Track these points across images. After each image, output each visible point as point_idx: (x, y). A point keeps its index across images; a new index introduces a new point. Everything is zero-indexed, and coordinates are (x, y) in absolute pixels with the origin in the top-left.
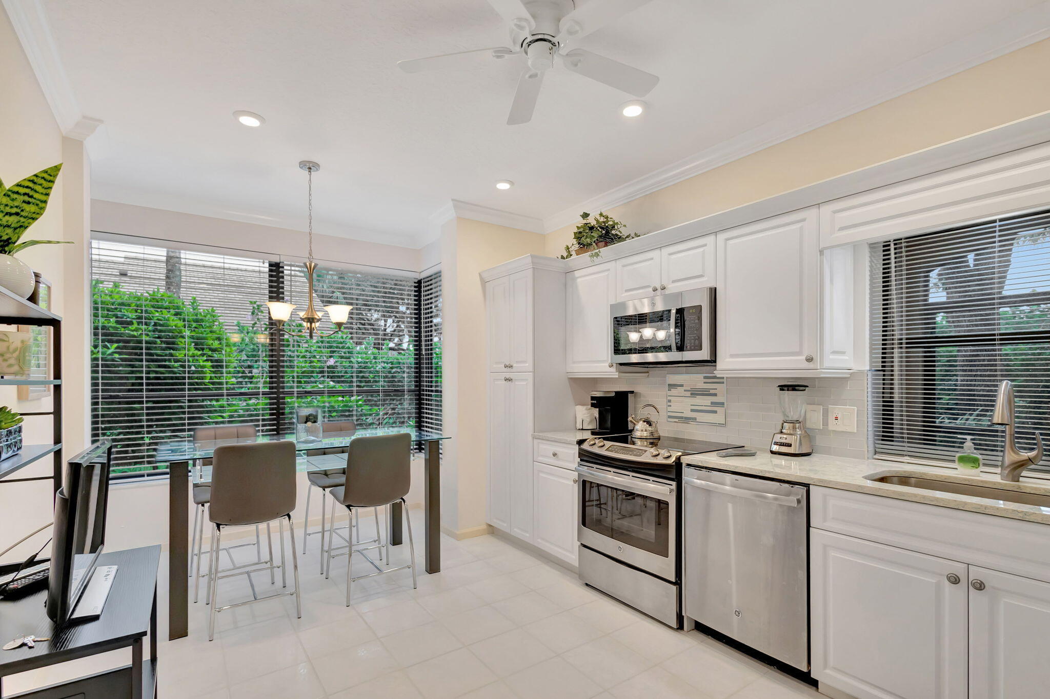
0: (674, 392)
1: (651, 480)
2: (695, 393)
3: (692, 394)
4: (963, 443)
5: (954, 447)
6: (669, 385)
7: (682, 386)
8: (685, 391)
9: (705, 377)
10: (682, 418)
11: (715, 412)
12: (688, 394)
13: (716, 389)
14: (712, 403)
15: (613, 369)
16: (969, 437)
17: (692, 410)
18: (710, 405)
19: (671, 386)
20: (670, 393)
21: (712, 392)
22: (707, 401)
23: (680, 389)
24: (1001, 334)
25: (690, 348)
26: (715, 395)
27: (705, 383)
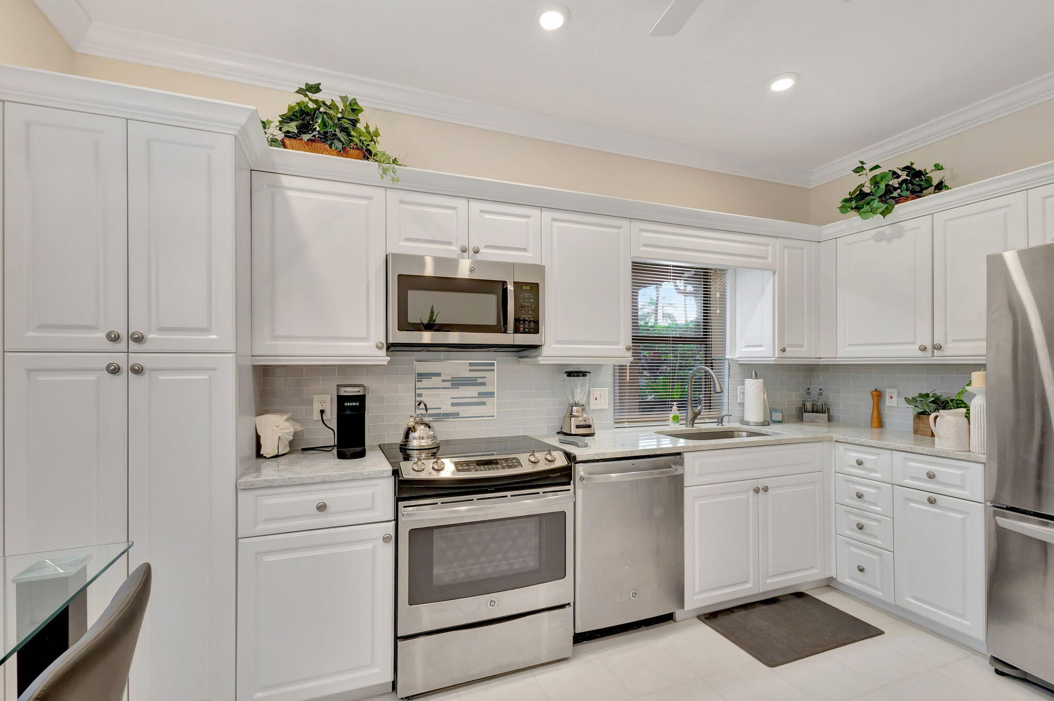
0: (425, 383)
1: (541, 493)
2: (457, 383)
3: (452, 385)
4: (671, 407)
5: (665, 411)
6: (419, 375)
7: (439, 375)
8: (443, 381)
9: (471, 364)
10: (439, 415)
11: (484, 404)
12: (448, 384)
13: (485, 378)
14: (479, 394)
15: (383, 352)
16: (675, 403)
17: (453, 405)
18: (477, 396)
19: (421, 376)
20: (419, 385)
21: (479, 380)
22: (472, 391)
23: (436, 381)
24: (672, 337)
25: (524, 329)
26: (484, 384)
27: (470, 371)
